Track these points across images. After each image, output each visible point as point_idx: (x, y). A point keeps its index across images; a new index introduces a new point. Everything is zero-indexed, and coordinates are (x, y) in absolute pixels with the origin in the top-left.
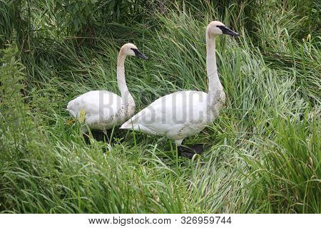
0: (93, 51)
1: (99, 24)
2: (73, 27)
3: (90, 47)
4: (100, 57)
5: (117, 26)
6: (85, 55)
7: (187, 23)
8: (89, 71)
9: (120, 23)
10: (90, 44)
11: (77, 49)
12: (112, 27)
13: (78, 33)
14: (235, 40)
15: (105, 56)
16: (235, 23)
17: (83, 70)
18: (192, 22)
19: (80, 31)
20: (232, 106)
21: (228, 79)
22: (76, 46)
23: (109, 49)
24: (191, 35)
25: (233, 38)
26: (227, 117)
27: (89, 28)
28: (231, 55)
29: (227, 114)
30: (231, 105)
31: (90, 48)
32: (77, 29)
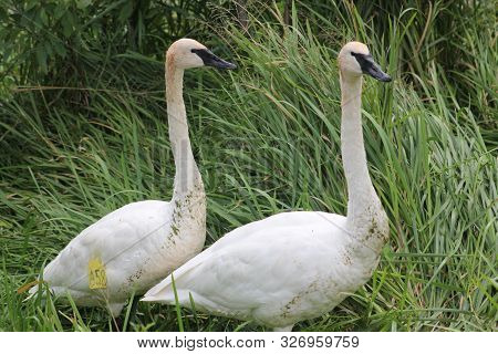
0: (83, 120)
1: (96, 57)
2: (35, 65)
3: (76, 109)
4: (99, 134)
5: (138, 62)
6: (61, 127)
7: (301, 53)
8: (73, 167)
9: (147, 52)
10: (75, 104)
11: (45, 119)
12: (129, 66)
13: (47, 79)
14: (414, 93)
15: (109, 132)
16: (416, 55)
17: (57, 165)
18: (314, 52)
19: (51, 74)
20: (410, 246)
21: (399, 183)
22: (42, 109)
23: (120, 115)
24: (310, 81)
25: (411, 88)
26: (396, 274)
27: (71, 66)
28: (404, 126)
29: (397, 266)
30: (406, 244)
31: (75, 113)
32: (44, 68)
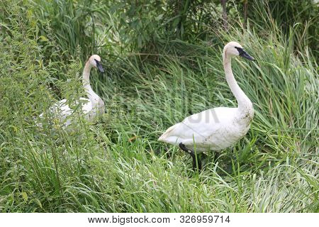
0: (156, 68)
1: (162, 41)
2: (137, 44)
3: (154, 63)
4: (163, 74)
5: (181, 44)
6: (147, 71)
7: (251, 41)
8: (152, 88)
9: (184, 40)
10: (153, 61)
11: (140, 67)
12: (176, 45)
13: (142, 50)
14: (299, 60)
15: (167, 73)
16: (299, 42)
17: (146, 87)
18: (256, 40)
19: (144, 48)
20: (295, 125)
21: (291, 98)
22: (139, 63)
23: (172, 66)
24: (254, 53)
25: (297, 57)
26: (289, 137)
27: (152, 44)
28: (294, 74)
29: (289, 133)
30: (293, 124)
31: (153, 65)
32: (140, 46)
